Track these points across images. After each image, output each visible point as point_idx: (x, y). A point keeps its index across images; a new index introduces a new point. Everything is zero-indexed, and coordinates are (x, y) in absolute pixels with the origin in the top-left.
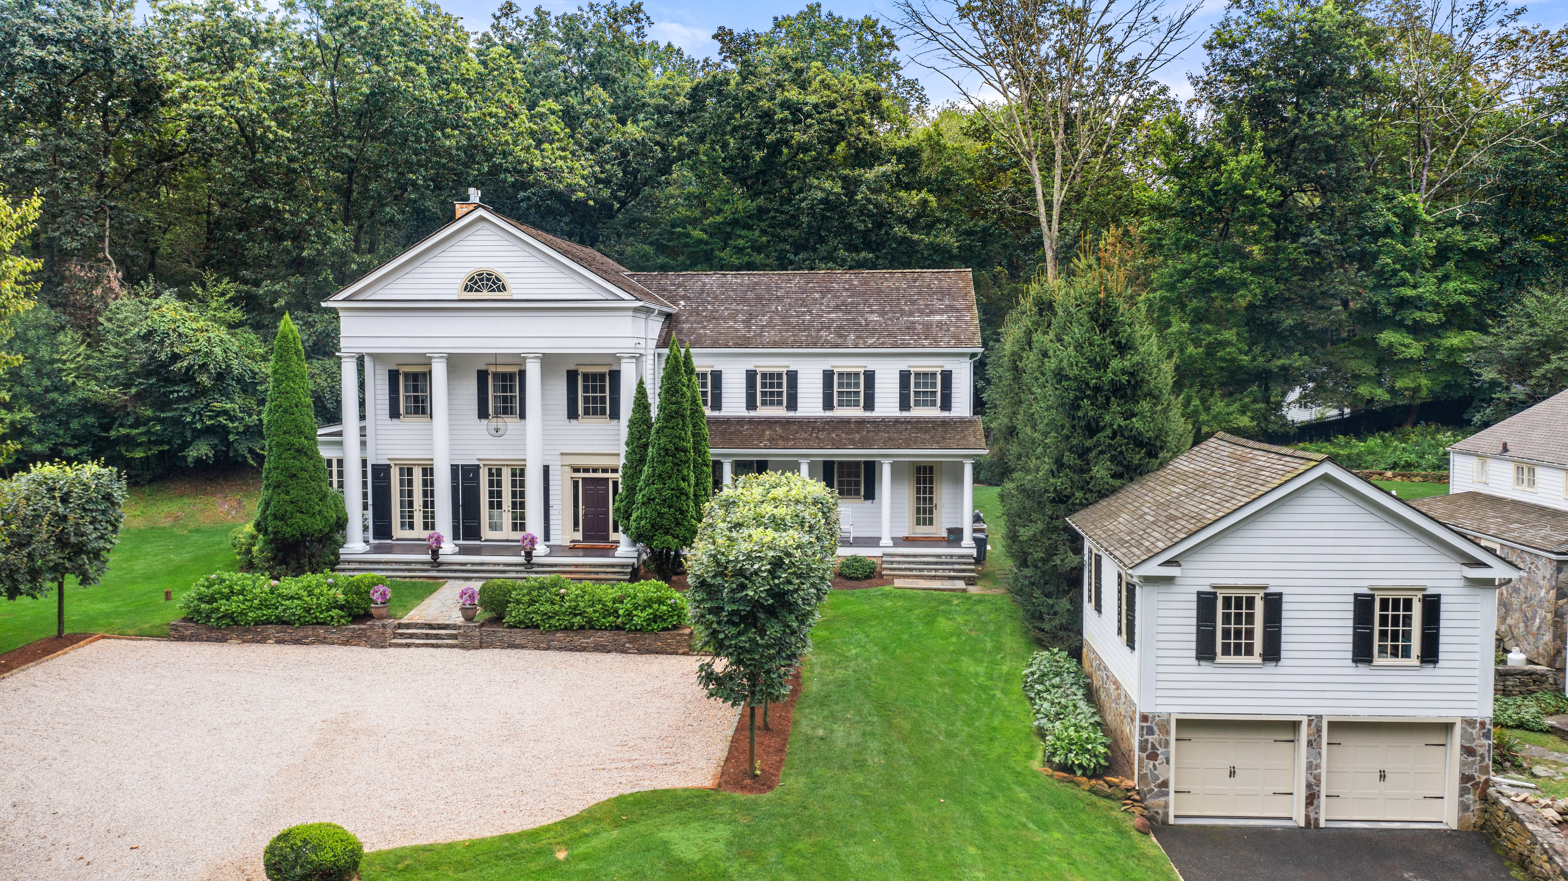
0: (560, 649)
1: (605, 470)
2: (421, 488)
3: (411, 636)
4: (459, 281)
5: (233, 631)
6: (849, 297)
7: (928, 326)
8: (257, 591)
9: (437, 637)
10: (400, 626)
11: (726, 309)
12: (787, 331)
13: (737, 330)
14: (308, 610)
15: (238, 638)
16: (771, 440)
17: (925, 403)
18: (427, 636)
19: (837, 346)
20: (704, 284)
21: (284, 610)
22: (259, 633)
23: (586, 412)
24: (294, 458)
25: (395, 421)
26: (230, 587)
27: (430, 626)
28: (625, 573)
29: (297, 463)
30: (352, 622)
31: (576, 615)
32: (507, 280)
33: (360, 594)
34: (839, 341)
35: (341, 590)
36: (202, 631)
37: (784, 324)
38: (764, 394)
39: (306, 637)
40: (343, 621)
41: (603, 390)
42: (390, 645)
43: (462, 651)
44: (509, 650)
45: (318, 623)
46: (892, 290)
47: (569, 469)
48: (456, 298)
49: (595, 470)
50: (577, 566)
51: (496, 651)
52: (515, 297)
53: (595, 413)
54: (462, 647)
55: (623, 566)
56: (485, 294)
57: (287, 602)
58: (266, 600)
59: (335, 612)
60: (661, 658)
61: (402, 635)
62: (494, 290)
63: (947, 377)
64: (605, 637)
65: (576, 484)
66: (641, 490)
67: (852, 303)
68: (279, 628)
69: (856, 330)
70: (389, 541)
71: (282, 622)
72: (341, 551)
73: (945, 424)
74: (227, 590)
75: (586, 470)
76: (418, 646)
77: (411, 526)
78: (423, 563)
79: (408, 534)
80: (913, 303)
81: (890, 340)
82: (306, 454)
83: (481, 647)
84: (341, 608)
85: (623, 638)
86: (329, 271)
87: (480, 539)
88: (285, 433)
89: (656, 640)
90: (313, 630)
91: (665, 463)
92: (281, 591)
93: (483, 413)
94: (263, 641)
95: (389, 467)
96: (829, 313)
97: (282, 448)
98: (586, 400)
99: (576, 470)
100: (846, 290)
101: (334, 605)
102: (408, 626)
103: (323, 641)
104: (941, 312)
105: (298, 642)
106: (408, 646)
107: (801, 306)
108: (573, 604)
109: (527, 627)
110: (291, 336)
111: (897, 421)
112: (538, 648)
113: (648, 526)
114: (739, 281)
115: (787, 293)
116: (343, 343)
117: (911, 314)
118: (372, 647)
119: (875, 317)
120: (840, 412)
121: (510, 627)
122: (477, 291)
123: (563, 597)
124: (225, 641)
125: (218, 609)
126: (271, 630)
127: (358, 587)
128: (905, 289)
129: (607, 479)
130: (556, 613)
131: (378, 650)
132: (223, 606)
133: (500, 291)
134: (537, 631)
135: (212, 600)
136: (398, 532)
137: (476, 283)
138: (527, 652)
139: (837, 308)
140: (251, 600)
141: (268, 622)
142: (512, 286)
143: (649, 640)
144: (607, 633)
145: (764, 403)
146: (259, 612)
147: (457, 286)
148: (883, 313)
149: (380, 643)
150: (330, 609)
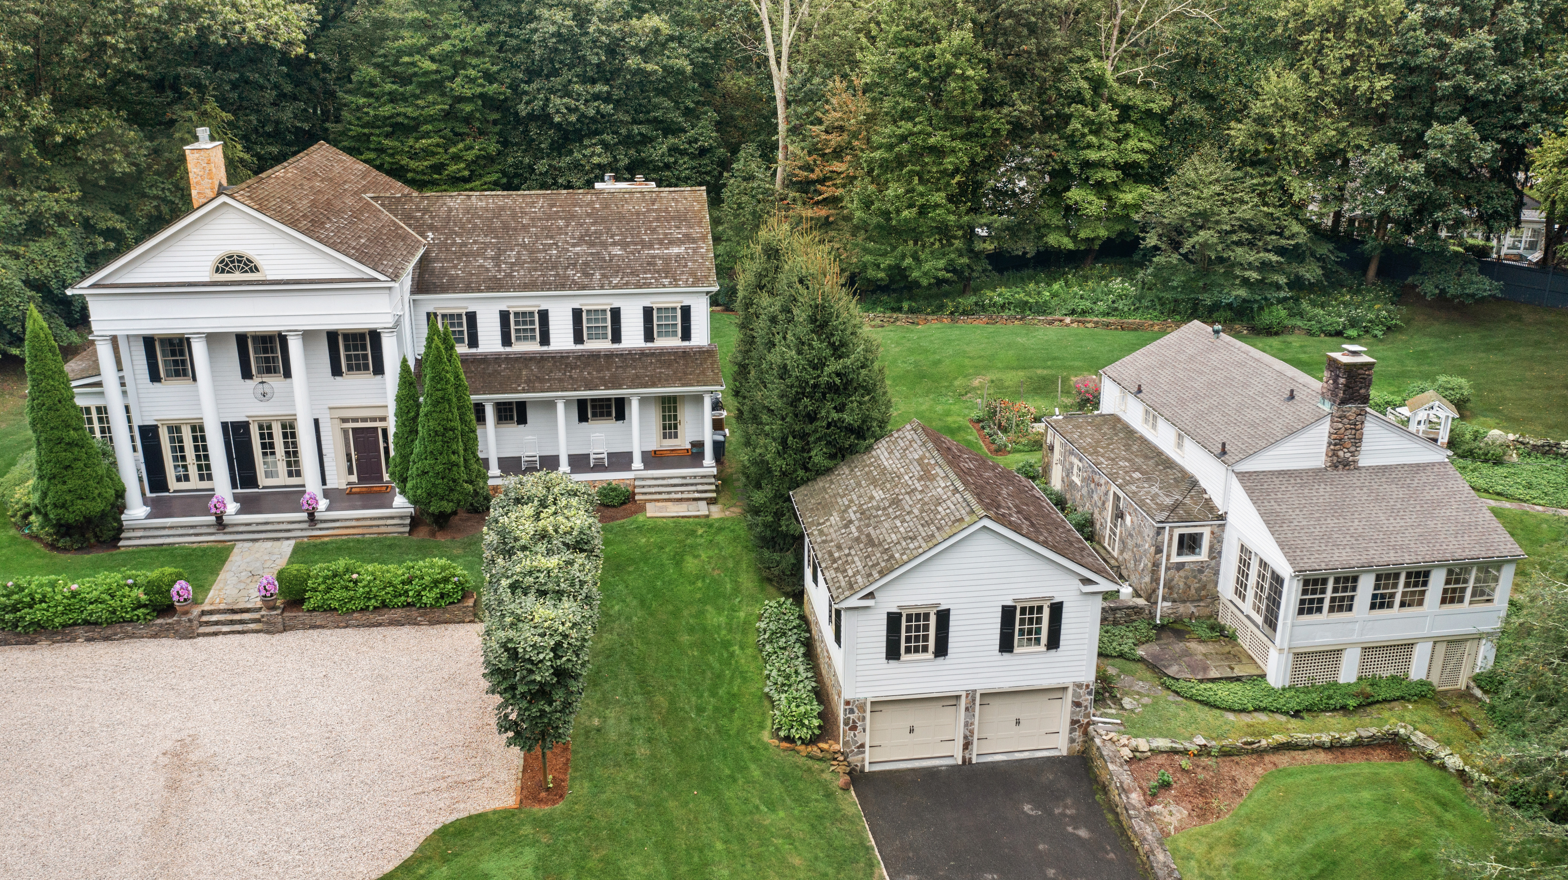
0: (358, 626)
1: (374, 419)
2: (192, 444)
3: (217, 623)
4: (210, 263)
5: (41, 634)
6: (593, 224)
8: (59, 597)
9: (241, 622)
10: (203, 613)
11: (475, 242)
12: (536, 270)
13: (487, 270)
14: (114, 612)
15: (47, 639)
16: (529, 381)
17: (667, 334)
18: (232, 622)
19: (584, 288)
20: (450, 210)
21: (91, 615)
22: (67, 634)
23: (350, 368)
24: (65, 451)
25: (157, 385)
26: (31, 596)
27: (233, 611)
28: (404, 525)
29: (69, 454)
30: (158, 617)
31: (370, 599)
32: (258, 261)
33: (162, 593)
34: (586, 281)
35: (142, 589)
36: (11, 638)
37: (533, 261)
38: (517, 331)
39: (116, 634)
40: (149, 617)
41: (364, 348)
42: (199, 635)
43: (268, 637)
44: (311, 631)
45: (124, 621)
46: (632, 214)
47: (338, 421)
48: (207, 279)
49: (364, 420)
50: (358, 519)
51: (300, 633)
52: (269, 278)
53: (358, 368)
54: (268, 632)
55: (401, 518)
56: (237, 276)
57: (91, 607)
58: (69, 605)
59: (140, 612)
60: (451, 627)
61: (207, 623)
62: (246, 272)
63: (686, 312)
64: (399, 614)
65: (346, 433)
66: (414, 463)
67: (595, 233)
68: (86, 628)
69: (601, 268)
70: (167, 494)
71: (87, 623)
72: (123, 517)
73: (685, 355)
74: (28, 599)
75: (355, 420)
76: (225, 633)
77: (187, 478)
78: (208, 526)
79: (183, 485)
80: (654, 231)
81: (634, 280)
82: (77, 445)
83: (285, 630)
84: (145, 606)
85: (414, 613)
87: (257, 487)
88: (52, 429)
89: (444, 613)
90: (121, 627)
91: (435, 442)
92: (83, 595)
93: (246, 374)
94: (73, 640)
95: (156, 427)
96: (574, 245)
97: (51, 444)
98: (348, 358)
99: (344, 420)
100: (589, 215)
101: (140, 605)
102: (211, 612)
103: (132, 636)
104: (679, 242)
105: (107, 639)
106: (215, 634)
107: (547, 237)
108: (367, 589)
109: (325, 610)
110: (42, 335)
111: (642, 354)
112: (338, 627)
113: (425, 495)
114: (484, 204)
115: (532, 219)
116: (94, 326)
117: (651, 246)
118: (181, 638)
119: (617, 251)
120: (591, 345)
121: (308, 611)
122: (228, 272)
123: (356, 582)
124: (35, 643)
125: (23, 618)
126: (80, 631)
127: (159, 587)
128: (644, 214)
129: (376, 428)
130: (351, 599)
131: (188, 642)
132: (28, 615)
133: (252, 271)
134: (335, 613)
135: (15, 609)
136: (173, 484)
137: (227, 265)
138: (328, 632)
139: (581, 240)
140: (56, 606)
141: (75, 624)
142: (265, 267)
143: (437, 613)
144: (400, 610)
145: (518, 338)
146: (65, 617)
147: (208, 269)
148: (625, 246)
149: (189, 634)
150: (134, 609)
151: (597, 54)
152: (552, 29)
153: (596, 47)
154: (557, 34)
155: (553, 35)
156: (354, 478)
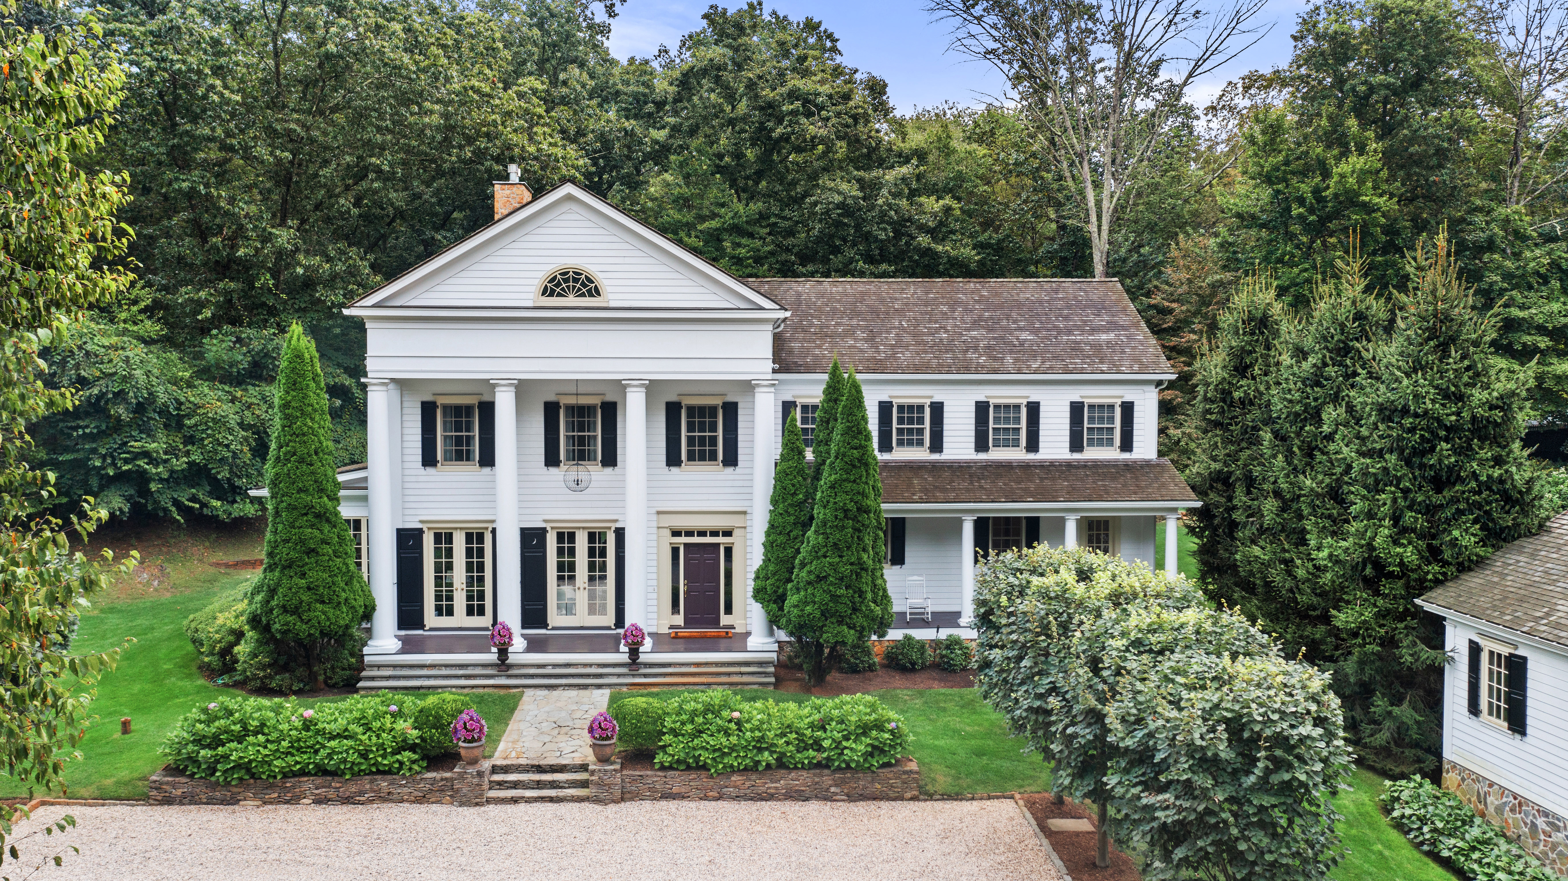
0: (737, 798)
1: (714, 534)
2: (464, 560)
3: (515, 785)
4: (536, 282)
5: (248, 787)
6: (984, 310)
7: (1097, 347)
8: (285, 727)
9: (553, 785)
10: (495, 769)
11: (837, 324)
12: (926, 352)
13: (861, 351)
14: (364, 755)
15: (255, 798)
16: (925, 490)
17: (1100, 443)
18: (539, 785)
19: (995, 372)
20: (799, 294)
21: (330, 756)
22: (288, 790)
23: (691, 457)
24: (312, 526)
25: (430, 470)
26: (243, 723)
27: (539, 769)
28: (766, 674)
29: (316, 533)
30: (428, 769)
31: (760, 750)
32: (602, 280)
33: (442, 727)
34: (996, 365)
35: (411, 721)
36: (202, 792)
37: (918, 344)
38: (900, 431)
39: (361, 793)
40: (416, 767)
41: (714, 428)
42: (489, 801)
43: (598, 808)
44: (663, 803)
45: (379, 772)
46: (1033, 302)
47: (668, 533)
48: (530, 304)
49: (702, 534)
50: (698, 665)
51: (647, 804)
52: (612, 304)
53: (702, 458)
54: (597, 800)
55: (760, 664)
56: (571, 300)
57: (333, 743)
58: (299, 740)
59: (406, 756)
60: (885, 805)
61: (501, 784)
62: (583, 295)
63: (1128, 409)
64: (800, 780)
65: (675, 551)
66: (803, 565)
67: (991, 318)
68: (319, 781)
69: (1011, 352)
70: (420, 632)
71: (322, 771)
72: (366, 650)
73: (1129, 467)
74: (237, 728)
75: (689, 534)
76: (529, 800)
77: (450, 612)
78: (484, 666)
79: (445, 621)
80: (1066, 318)
81: (1059, 364)
82: (328, 521)
83: (623, 799)
84: (413, 748)
85: (826, 779)
86: (268, 276)
87: (545, 625)
88: (300, 491)
89: (873, 781)
90: (372, 782)
91: (844, 527)
92: (320, 726)
93: (552, 460)
94: (294, 800)
95: (420, 531)
96: (968, 330)
97: (295, 513)
98: (691, 441)
99: (676, 533)
100: (978, 302)
101: (404, 746)
102: (506, 769)
103: (386, 798)
104: (1106, 330)
105: (347, 800)
106: (515, 801)
107: (930, 321)
108: (758, 734)
109: (689, 768)
110: (307, 355)
111: (1068, 466)
112: (705, 798)
113: (818, 614)
114: (840, 289)
115: (907, 304)
116: (371, 365)
117: (1069, 332)
118: (462, 804)
119: (1025, 336)
120: (997, 454)
121: (663, 768)
122: (559, 295)
123: (739, 723)
124: (236, 802)
125: (226, 757)
126: (307, 784)
127: (438, 717)
128: (1048, 301)
129: (718, 545)
130: (732, 749)
131: (473, 810)
132: (235, 751)
133: (591, 295)
134: (704, 774)
135: (216, 742)
136: (431, 619)
137: (558, 285)
138: (693, 805)
139: (976, 324)
140: (278, 741)
141: (303, 773)
142: (609, 289)
143: (862, 782)
144: (804, 773)
145: (900, 443)
146: (289, 759)
147: (533, 289)
148: (1035, 331)
149: (476, 800)
150: (397, 751)
151: (885, 230)
152: (838, 199)
153: (883, 222)
154: (842, 205)
155: (838, 206)
156: (679, 620)
